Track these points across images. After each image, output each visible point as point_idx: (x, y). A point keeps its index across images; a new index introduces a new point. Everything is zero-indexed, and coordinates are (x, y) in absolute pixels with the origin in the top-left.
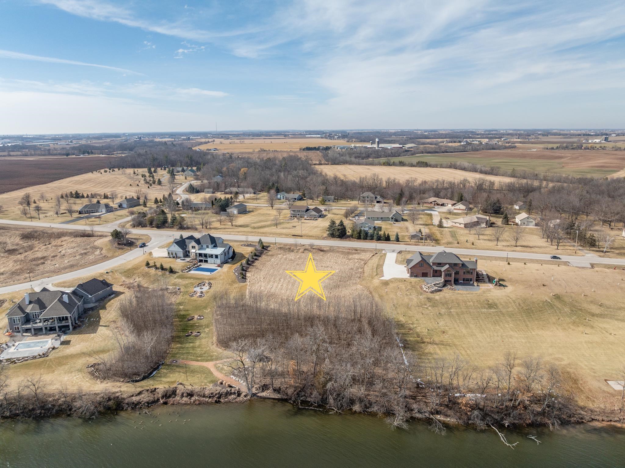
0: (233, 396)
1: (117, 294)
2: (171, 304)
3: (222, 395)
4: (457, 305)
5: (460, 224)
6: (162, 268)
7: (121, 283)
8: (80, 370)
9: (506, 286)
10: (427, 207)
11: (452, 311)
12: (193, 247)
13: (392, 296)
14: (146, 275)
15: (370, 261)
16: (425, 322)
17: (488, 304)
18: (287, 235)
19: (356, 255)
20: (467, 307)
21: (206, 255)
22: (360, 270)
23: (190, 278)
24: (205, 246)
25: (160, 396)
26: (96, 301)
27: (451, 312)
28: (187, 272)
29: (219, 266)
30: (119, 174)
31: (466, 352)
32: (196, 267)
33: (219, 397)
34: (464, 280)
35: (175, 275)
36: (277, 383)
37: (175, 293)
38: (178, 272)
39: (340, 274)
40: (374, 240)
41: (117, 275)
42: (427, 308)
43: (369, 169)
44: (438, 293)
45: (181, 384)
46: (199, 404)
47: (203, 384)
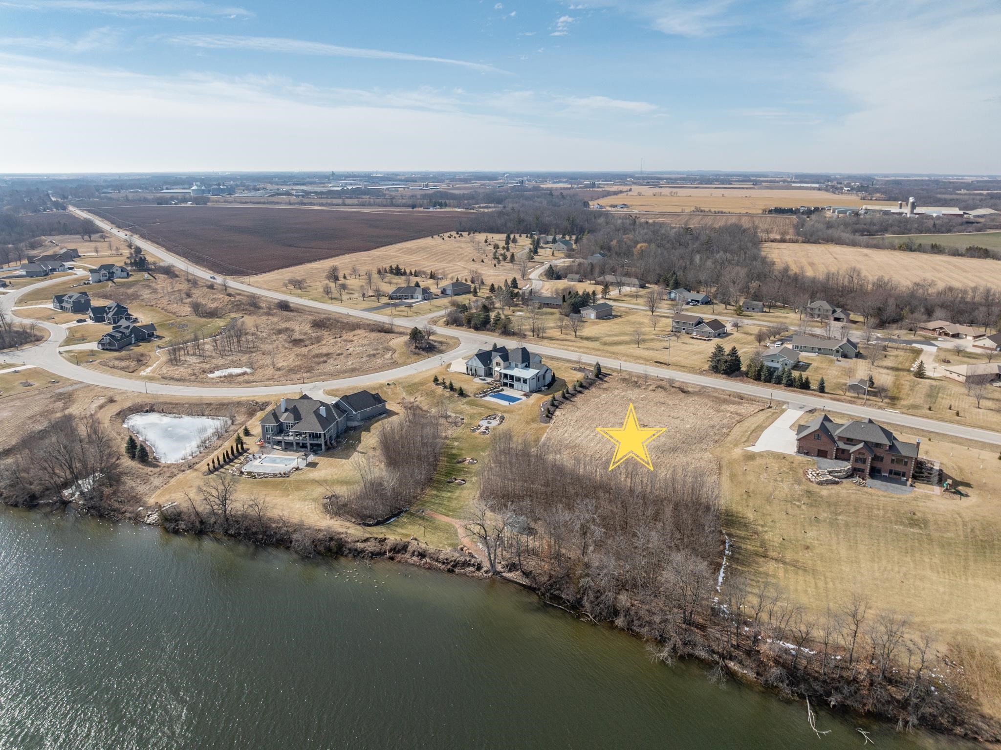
0: (471, 569)
1: (390, 413)
2: (446, 438)
3: (457, 563)
4: (853, 511)
5: (959, 375)
6: (452, 388)
7: (399, 401)
8: (314, 500)
9: (967, 496)
10: (923, 337)
11: (840, 517)
12: (498, 364)
13: (751, 477)
14: (431, 394)
15: (750, 418)
16: (784, 527)
17: (912, 519)
18: (647, 360)
19: (734, 406)
20: (870, 517)
21: (512, 377)
22: (724, 430)
23: (482, 406)
24: (513, 364)
25: (388, 548)
26: (362, 420)
27: (837, 519)
28: (481, 397)
29: (525, 395)
30: (466, 242)
31: (826, 583)
32: (495, 392)
33: (454, 566)
34: (891, 472)
35: (465, 400)
36: (531, 564)
37: (456, 424)
38: (469, 396)
39: (689, 432)
40: (782, 386)
41: (399, 389)
42: (799, 507)
43: (866, 255)
44: (830, 487)
45: (416, 539)
46: (429, 568)
47: (440, 545)
